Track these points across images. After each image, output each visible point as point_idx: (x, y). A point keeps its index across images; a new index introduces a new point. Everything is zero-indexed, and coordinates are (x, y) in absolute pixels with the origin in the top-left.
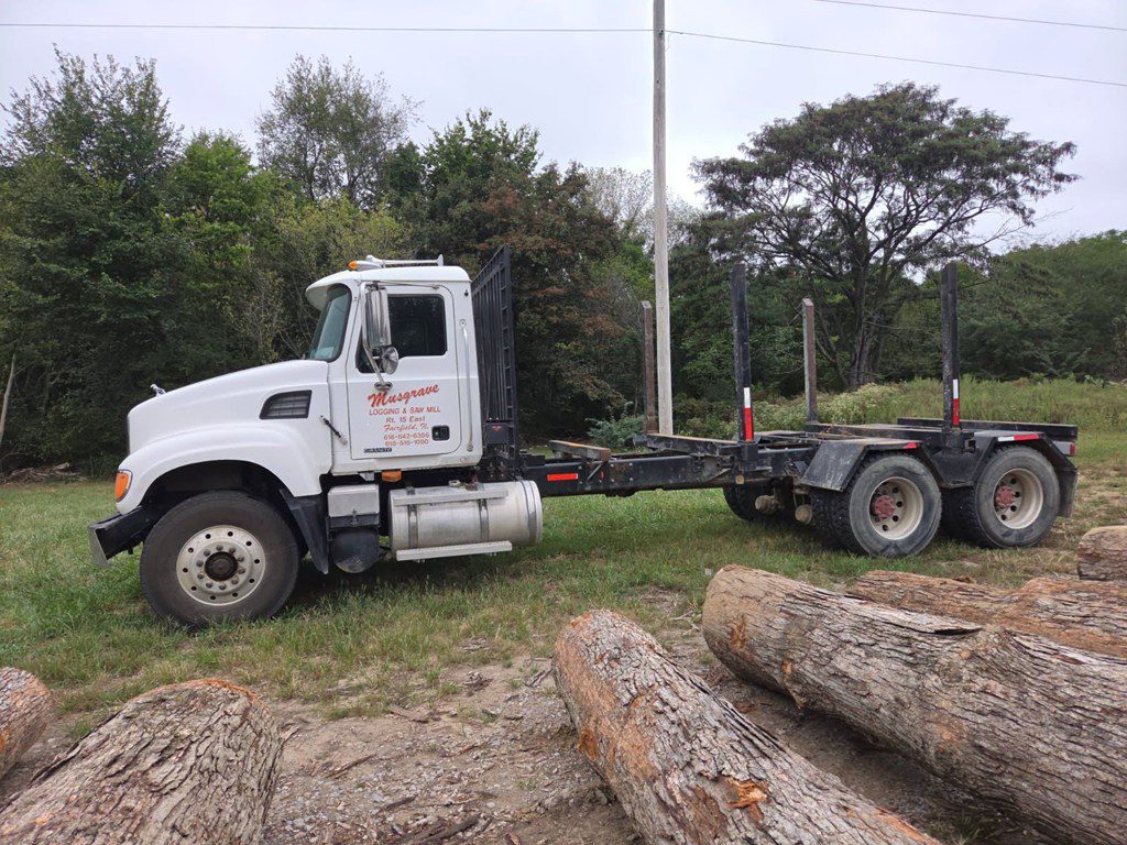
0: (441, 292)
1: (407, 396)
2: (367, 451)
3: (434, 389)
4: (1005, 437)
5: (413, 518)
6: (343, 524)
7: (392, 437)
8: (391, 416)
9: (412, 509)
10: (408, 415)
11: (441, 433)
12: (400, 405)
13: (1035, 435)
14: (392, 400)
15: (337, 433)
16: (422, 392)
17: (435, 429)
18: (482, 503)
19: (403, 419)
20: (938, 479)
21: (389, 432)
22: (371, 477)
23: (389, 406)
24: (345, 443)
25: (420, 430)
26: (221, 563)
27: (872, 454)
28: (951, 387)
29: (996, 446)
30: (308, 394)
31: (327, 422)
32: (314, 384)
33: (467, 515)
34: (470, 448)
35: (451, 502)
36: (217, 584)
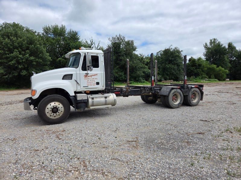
0: (98, 55)
1: (91, 76)
2: (83, 87)
3: (97, 75)
4: (193, 86)
5: (93, 100)
6: (80, 101)
7: (88, 84)
8: (88, 80)
9: (93, 98)
10: (92, 80)
11: (98, 83)
12: (90, 78)
13: (197, 86)
14: (89, 77)
15: (78, 83)
16: (94, 75)
17: (97, 83)
18: (106, 97)
19: (91, 81)
20: (183, 94)
21: (88, 83)
22: (84, 92)
23: (88, 78)
24: (79, 85)
25: (94, 83)
26: (55, 109)
27: (173, 89)
28: (185, 77)
29: (192, 88)
30: (72, 75)
31: (76, 81)
32: (73, 73)
33: (103, 100)
34: (103, 87)
35: (99, 97)
36: (55, 114)
